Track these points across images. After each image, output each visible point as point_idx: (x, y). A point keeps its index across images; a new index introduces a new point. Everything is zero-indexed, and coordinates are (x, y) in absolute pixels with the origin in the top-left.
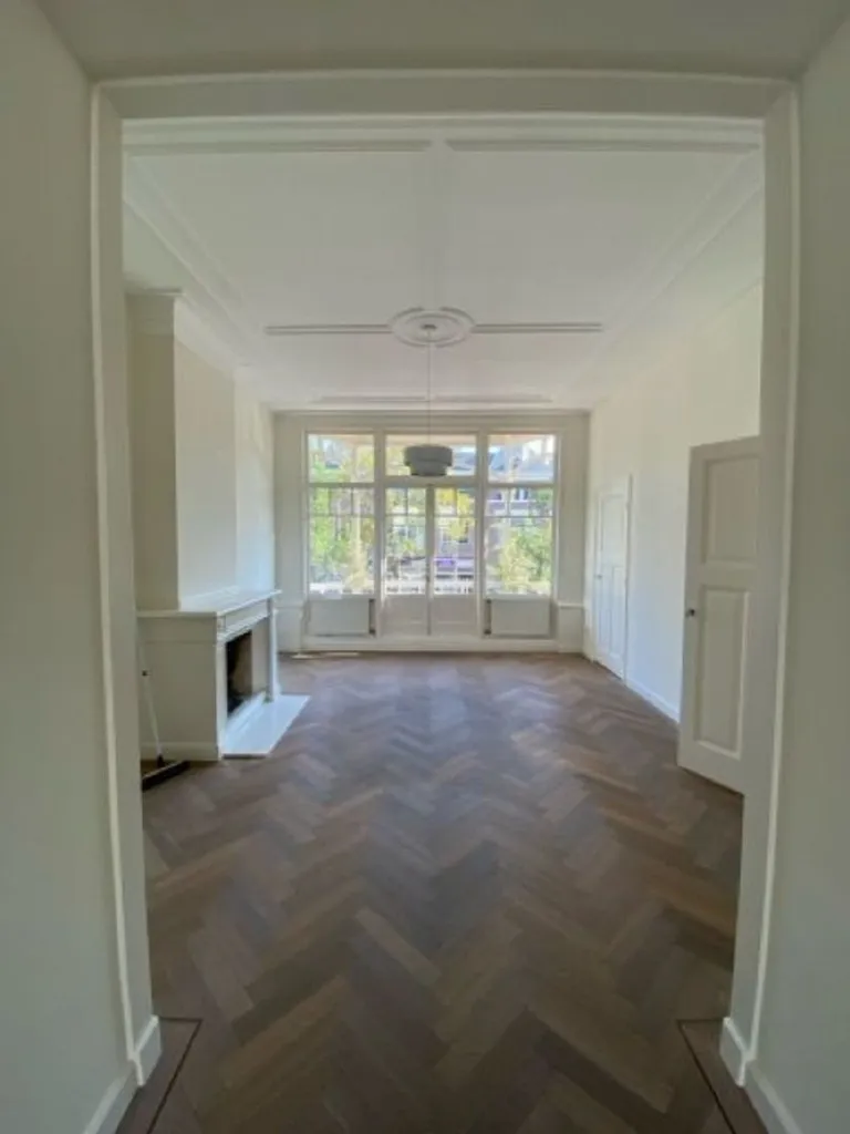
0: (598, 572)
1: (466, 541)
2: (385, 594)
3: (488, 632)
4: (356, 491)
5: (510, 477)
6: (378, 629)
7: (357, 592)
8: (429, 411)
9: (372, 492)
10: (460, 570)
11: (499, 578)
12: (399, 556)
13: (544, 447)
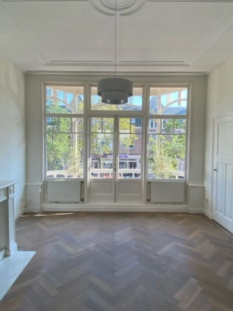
0: (215, 168)
1: (132, 146)
2: (90, 177)
3: (149, 200)
4: (74, 119)
5: (160, 112)
6: (86, 199)
7: (75, 177)
8: (115, 76)
10: (129, 160)
11: (154, 169)
12: (101, 153)
13: (179, 95)
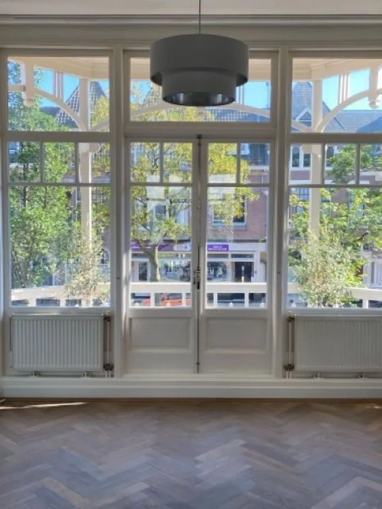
1: (241, 220)
2: (128, 306)
3: (289, 367)
4: (83, 147)
5: (319, 126)
7: (87, 304)
8: (200, 26)
9: (107, 147)
10: (234, 256)
11: (303, 281)
12: (157, 239)
